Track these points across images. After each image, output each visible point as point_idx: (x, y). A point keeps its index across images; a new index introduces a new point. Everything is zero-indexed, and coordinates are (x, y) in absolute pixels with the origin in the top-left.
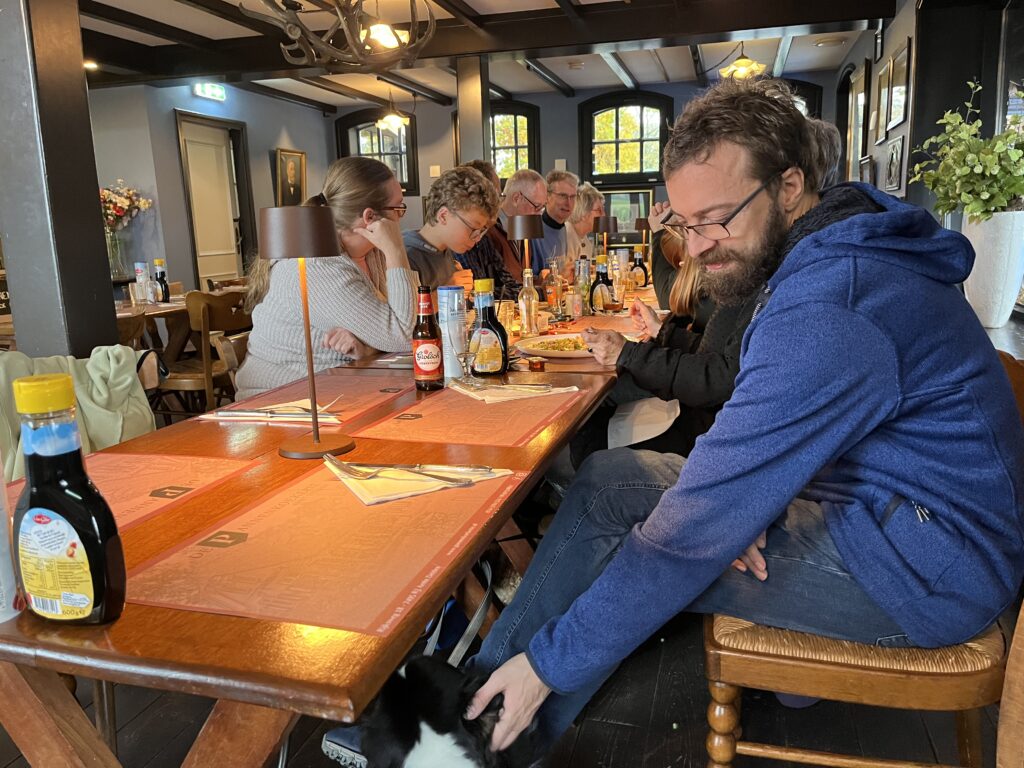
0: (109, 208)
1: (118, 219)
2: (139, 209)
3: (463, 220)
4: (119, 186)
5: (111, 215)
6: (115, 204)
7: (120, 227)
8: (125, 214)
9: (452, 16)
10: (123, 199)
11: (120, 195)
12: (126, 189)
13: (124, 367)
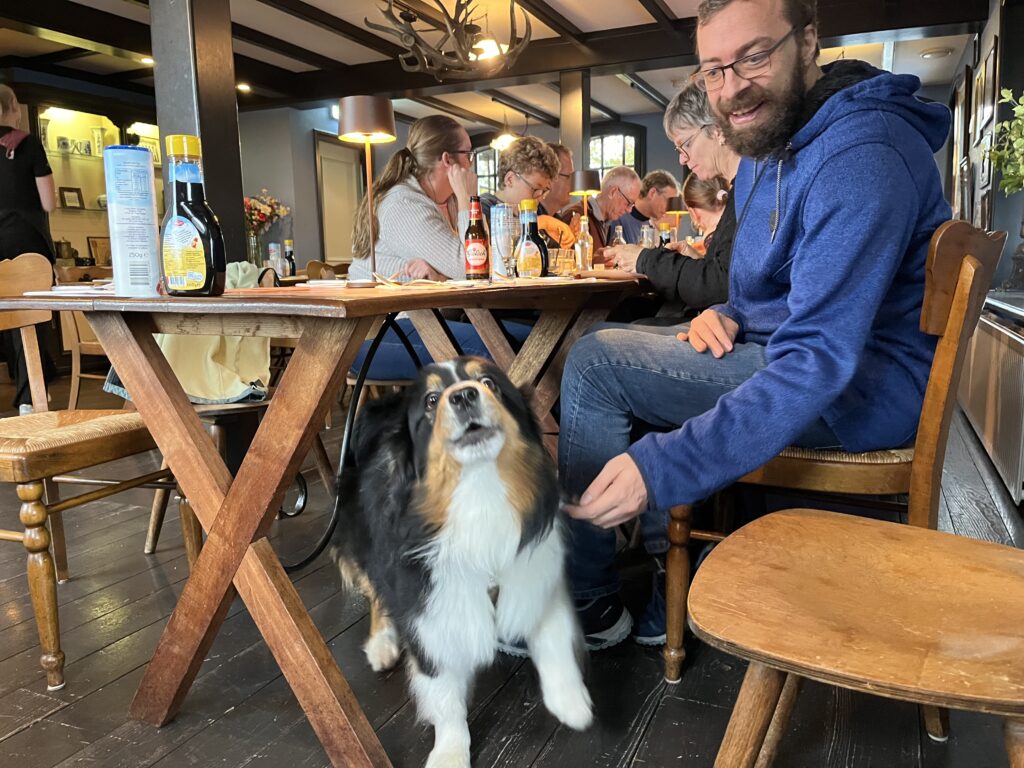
0: (254, 215)
1: (261, 224)
2: (279, 216)
3: (526, 182)
4: (263, 195)
5: (255, 220)
6: (259, 211)
7: (262, 232)
8: (267, 221)
9: (558, 35)
10: (266, 207)
11: (264, 203)
12: (269, 198)
13: (249, 275)
